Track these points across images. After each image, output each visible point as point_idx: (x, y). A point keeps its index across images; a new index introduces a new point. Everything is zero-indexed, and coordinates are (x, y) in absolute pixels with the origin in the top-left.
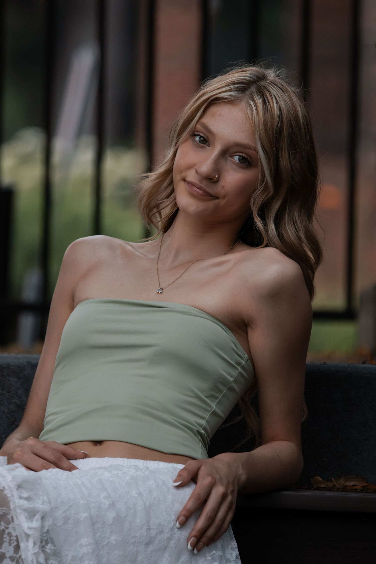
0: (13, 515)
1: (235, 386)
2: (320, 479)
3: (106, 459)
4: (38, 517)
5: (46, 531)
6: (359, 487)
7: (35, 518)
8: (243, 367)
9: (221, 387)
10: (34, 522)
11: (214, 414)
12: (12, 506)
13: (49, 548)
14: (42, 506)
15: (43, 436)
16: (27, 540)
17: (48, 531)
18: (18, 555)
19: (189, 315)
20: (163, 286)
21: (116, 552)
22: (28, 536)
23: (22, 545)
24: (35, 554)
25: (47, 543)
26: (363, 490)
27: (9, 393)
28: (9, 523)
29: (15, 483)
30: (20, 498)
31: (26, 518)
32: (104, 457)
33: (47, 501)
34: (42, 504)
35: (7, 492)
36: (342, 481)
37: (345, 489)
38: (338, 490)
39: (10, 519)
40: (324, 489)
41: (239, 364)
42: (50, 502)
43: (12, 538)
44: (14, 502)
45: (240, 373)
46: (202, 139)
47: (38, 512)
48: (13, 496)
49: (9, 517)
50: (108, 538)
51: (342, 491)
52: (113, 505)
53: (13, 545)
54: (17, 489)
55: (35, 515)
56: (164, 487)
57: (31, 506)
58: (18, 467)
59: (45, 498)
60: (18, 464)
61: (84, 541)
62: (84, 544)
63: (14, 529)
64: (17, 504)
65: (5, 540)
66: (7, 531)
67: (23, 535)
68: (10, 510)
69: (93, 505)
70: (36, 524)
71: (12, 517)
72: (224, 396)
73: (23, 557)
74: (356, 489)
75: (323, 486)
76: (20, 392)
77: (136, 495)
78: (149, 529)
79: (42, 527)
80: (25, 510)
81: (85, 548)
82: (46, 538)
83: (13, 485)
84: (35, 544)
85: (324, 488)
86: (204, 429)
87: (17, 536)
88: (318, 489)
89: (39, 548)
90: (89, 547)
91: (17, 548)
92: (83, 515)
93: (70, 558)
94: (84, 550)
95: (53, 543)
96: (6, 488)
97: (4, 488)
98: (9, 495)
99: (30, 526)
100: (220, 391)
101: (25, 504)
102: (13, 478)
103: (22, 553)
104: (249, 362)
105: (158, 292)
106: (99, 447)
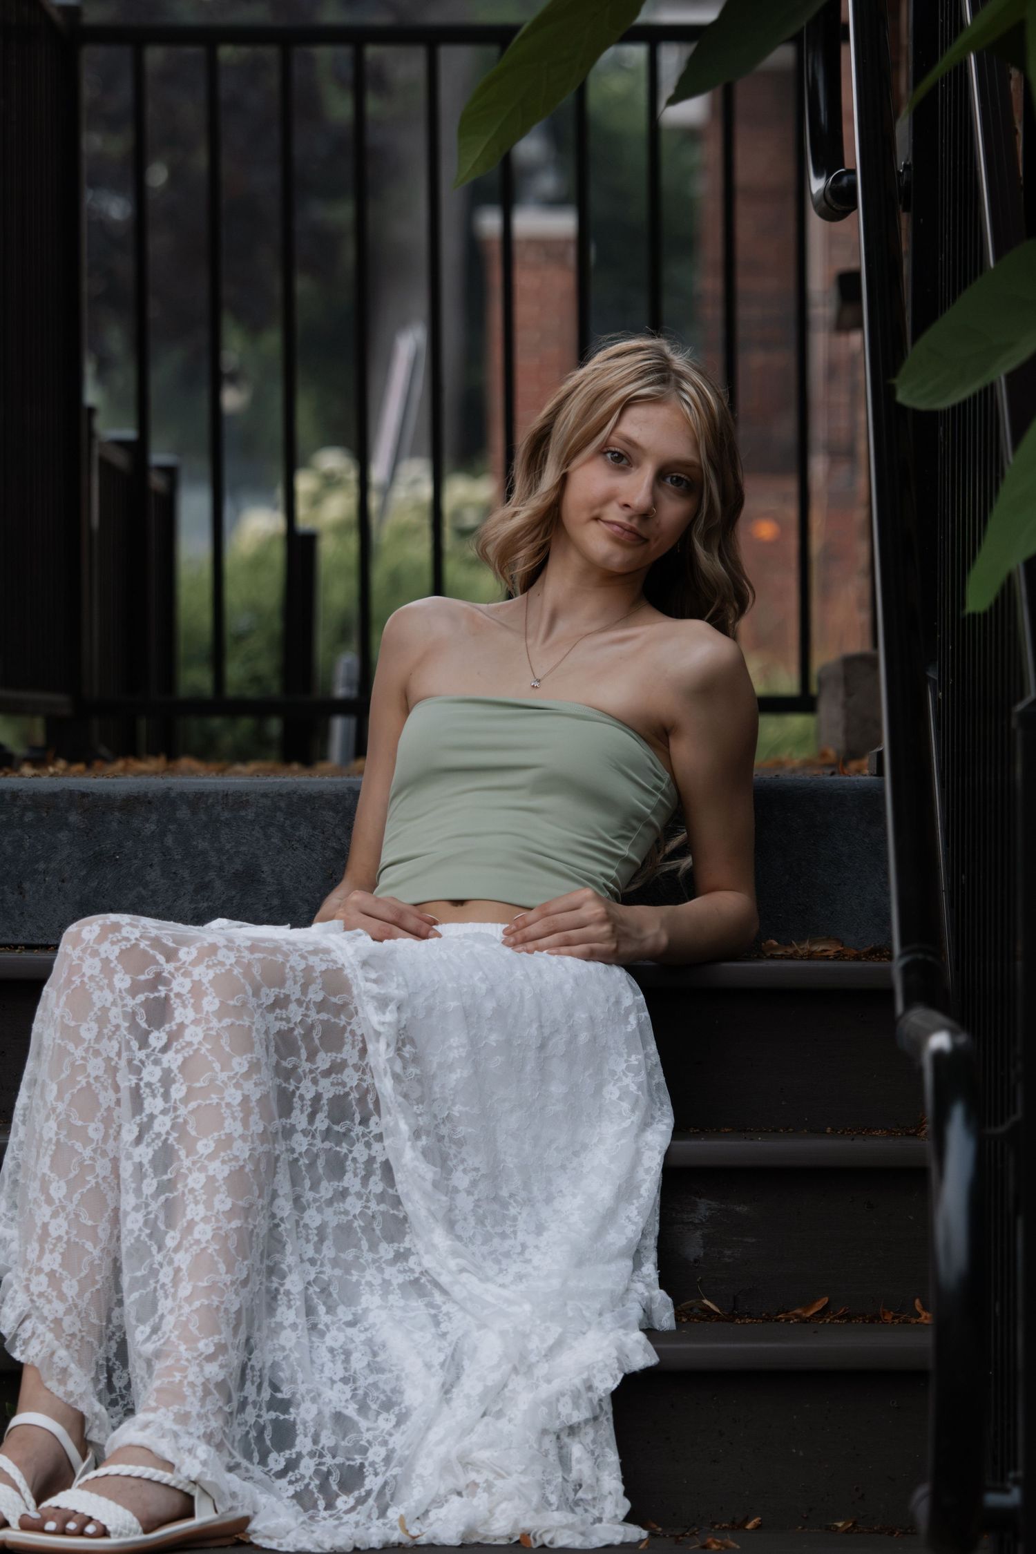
0: (357, 1005)
1: (653, 819)
2: (775, 943)
3: (470, 924)
4: (392, 1007)
5: (403, 1026)
6: (831, 953)
7: (389, 1008)
8: (663, 793)
9: (635, 823)
10: (388, 1013)
11: (626, 860)
12: (355, 991)
13: (408, 1050)
14: (396, 992)
15: (380, 892)
16: (378, 1041)
17: (405, 1027)
18: (365, 1063)
19: (585, 720)
20: (539, 677)
21: (498, 1057)
22: (378, 1034)
23: (370, 1047)
24: (389, 1060)
25: (404, 1045)
26: (839, 956)
27: (323, 833)
28: (351, 1017)
29: (359, 959)
30: (367, 980)
31: (376, 1008)
32: (468, 922)
33: (404, 983)
34: (397, 988)
35: (347, 971)
36: (807, 946)
37: (811, 956)
38: (802, 958)
39: (353, 1010)
40: (781, 957)
41: (657, 788)
42: (407, 985)
43: (356, 1038)
44: (358, 985)
45: (660, 801)
46: (616, 455)
47: (392, 1000)
48: (356, 977)
49: (351, 1007)
50: (486, 1037)
51: (808, 959)
52: (491, 991)
53: (357, 1048)
54: (362, 968)
55: (387, 1005)
56: (560, 966)
57: (383, 992)
58: (360, 935)
59: (401, 979)
60: (359, 931)
61: (454, 1041)
62: (454, 1045)
63: (359, 1025)
64: (363, 989)
65: (347, 1040)
66: (349, 1028)
67: (372, 1033)
68: (353, 998)
69: (465, 990)
70: (390, 1017)
71: (355, 1008)
72: (640, 835)
73: (372, 1065)
74: (828, 956)
75: (779, 953)
76: (339, 832)
77: (522, 978)
78: (541, 1027)
79: (399, 1021)
80: (373, 997)
81: (456, 1051)
82: (403, 1037)
83: (355, 961)
84: (388, 1045)
85: (782, 955)
86: (614, 882)
87: (362, 1035)
88: (773, 957)
89: (395, 1051)
90: (461, 1050)
91: (363, 1051)
92: (453, 1004)
93: (435, 1065)
94: (454, 1054)
95: (413, 1042)
96: (346, 965)
97: (343, 965)
98: (350, 976)
99: (382, 1020)
100: (634, 829)
101: (374, 989)
102: (356, 951)
103: (371, 1059)
104: (672, 784)
105: (533, 686)
106: (459, 908)
